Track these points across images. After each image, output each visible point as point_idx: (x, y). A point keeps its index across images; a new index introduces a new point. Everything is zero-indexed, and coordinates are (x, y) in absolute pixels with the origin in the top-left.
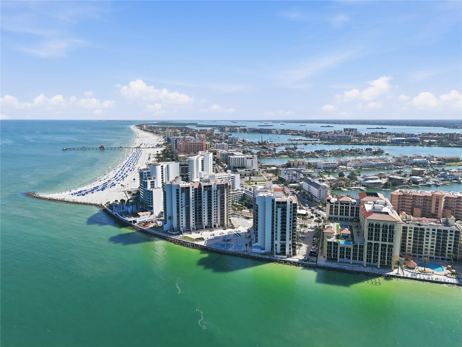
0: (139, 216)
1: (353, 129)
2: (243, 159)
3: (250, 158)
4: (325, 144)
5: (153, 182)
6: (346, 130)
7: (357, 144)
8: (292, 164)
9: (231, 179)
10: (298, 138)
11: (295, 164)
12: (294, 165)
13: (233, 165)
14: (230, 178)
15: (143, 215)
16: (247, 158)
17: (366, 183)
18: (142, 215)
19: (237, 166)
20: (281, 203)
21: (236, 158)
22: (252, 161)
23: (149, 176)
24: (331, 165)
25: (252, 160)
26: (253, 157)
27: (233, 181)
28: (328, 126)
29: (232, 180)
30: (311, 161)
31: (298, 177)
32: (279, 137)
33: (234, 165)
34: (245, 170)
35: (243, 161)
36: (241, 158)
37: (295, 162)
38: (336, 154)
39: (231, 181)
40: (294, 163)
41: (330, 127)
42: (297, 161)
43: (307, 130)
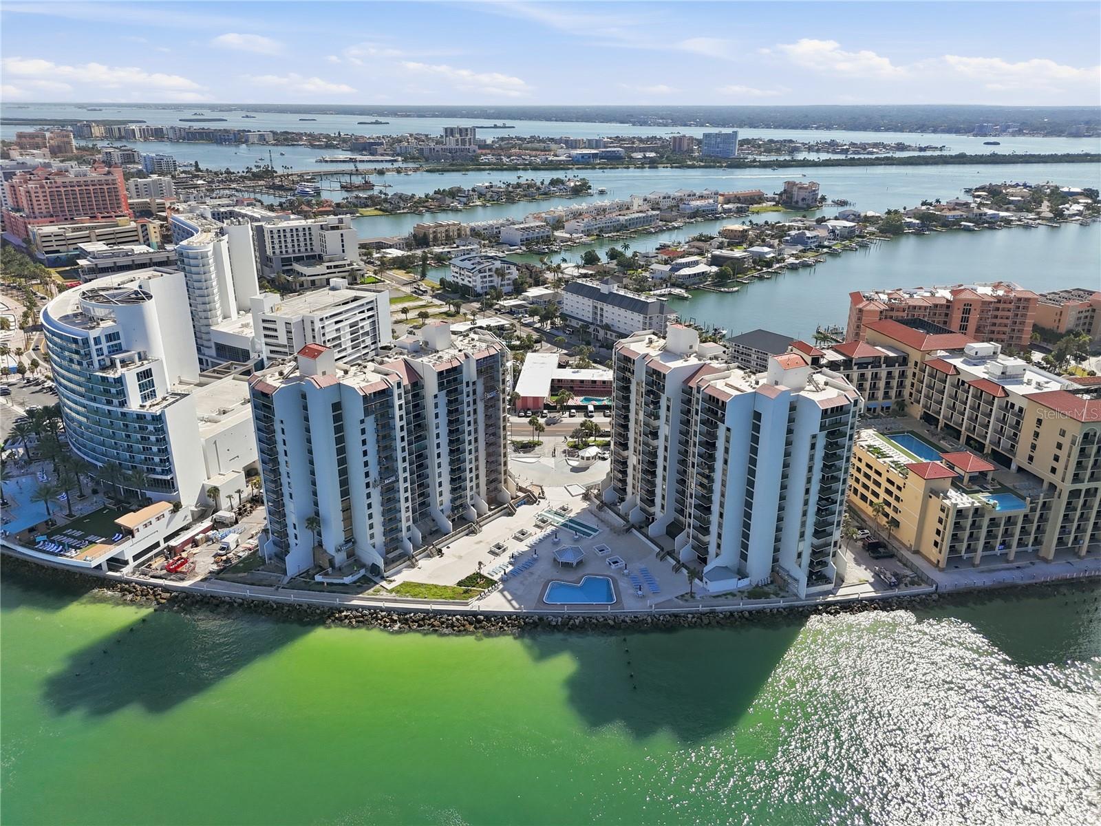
0: (129, 533)
1: (467, 129)
2: (307, 232)
3: (333, 228)
5: (148, 373)
6: (449, 132)
9: (368, 310)
13: (277, 251)
14: (365, 308)
15: (146, 526)
16: (322, 227)
17: (679, 277)
18: (141, 527)
19: (292, 256)
21: (284, 230)
22: (342, 235)
23: (118, 349)
24: (538, 233)
25: (340, 232)
26: (341, 221)
27: (373, 316)
28: (377, 123)
29: (370, 313)
30: (479, 223)
31: (507, 277)
32: (282, 154)
33: (281, 252)
34: (328, 268)
35: (308, 237)
36: (301, 229)
37: (439, 229)
39: (369, 317)
40: (434, 232)
41: (381, 123)
42: (441, 225)
43: (339, 133)
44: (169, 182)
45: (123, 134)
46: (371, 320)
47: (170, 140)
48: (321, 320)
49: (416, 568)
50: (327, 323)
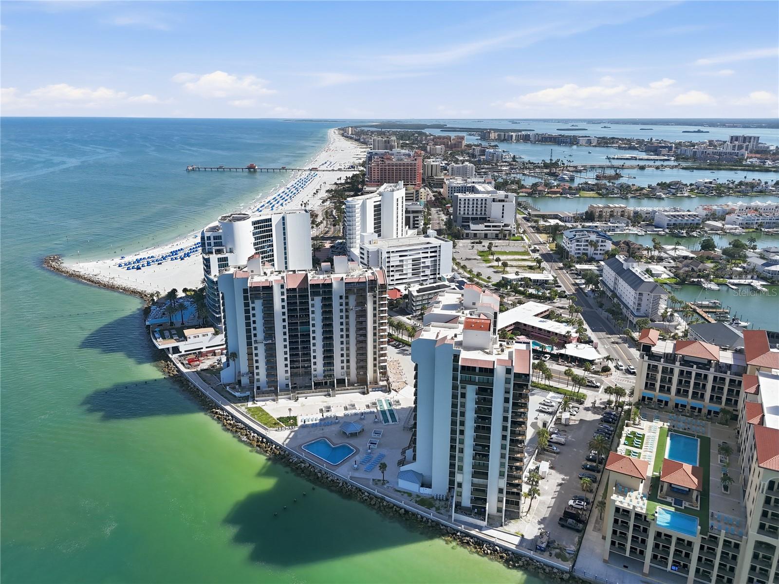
0: (186, 339)
1: (750, 138)
2: (484, 202)
3: (499, 201)
4: (683, 168)
5: (226, 259)
6: (734, 139)
7: (757, 171)
8: (597, 214)
9: (431, 252)
10: (628, 155)
11: (604, 214)
12: (600, 216)
13: (462, 213)
14: (429, 251)
15: (195, 337)
16: (494, 200)
17: (769, 272)
18: (192, 337)
20: (477, 370)
21: (469, 200)
22: (503, 206)
23: (220, 244)
24: (687, 220)
25: (503, 203)
26: (507, 197)
27: (436, 256)
28: (699, 131)
29: (433, 254)
30: (643, 209)
31: (599, 248)
33: (464, 213)
34: (486, 226)
35: (483, 205)
36: (480, 200)
37: (605, 210)
38: (705, 192)
39: (431, 257)
40: (601, 211)
41: (702, 132)
42: (609, 207)
43: (651, 139)
44: (472, 167)
45: (506, 137)
46: (433, 259)
47: (531, 142)
48: (388, 252)
49: (275, 402)
50: (392, 255)
